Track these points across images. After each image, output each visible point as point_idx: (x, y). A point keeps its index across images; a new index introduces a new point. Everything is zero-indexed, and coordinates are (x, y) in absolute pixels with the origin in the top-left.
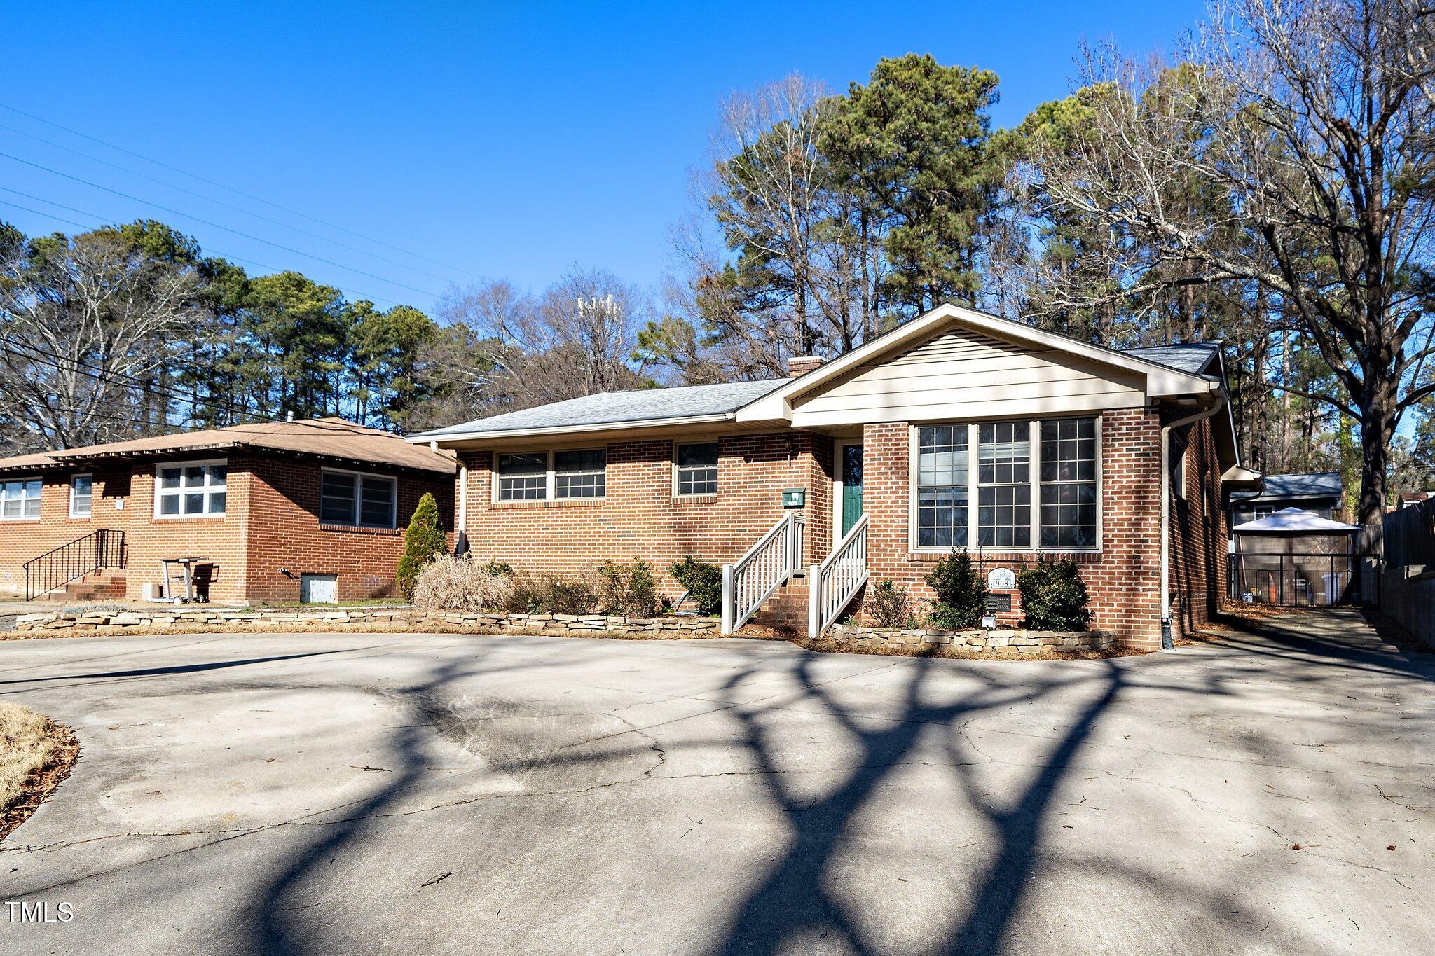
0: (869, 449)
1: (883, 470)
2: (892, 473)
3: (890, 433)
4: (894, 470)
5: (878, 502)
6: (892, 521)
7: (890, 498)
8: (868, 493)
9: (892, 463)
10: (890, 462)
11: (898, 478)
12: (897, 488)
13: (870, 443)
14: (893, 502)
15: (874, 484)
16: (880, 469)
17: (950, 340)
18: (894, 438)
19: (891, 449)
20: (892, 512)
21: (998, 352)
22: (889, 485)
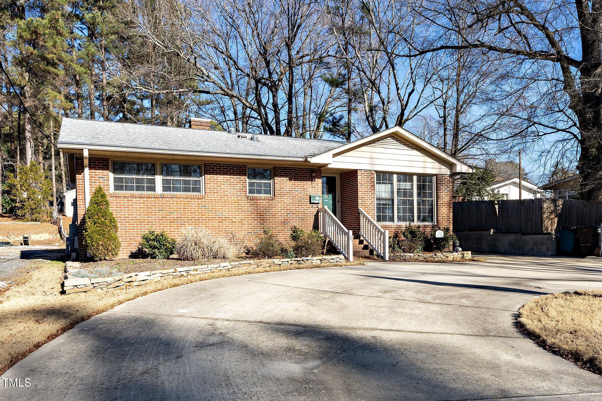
0: (360, 180)
1: (366, 190)
2: (370, 192)
3: (368, 175)
4: (370, 190)
5: (364, 203)
6: (370, 211)
7: (369, 202)
8: (360, 199)
9: (370, 188)
10: (369, 187)
11: (372, 194)
12: (371, 198)
13: (360, 178)
14: (370, 204)
15: (362, 195)
16: (365, 189)
17: (390, 140)
18: (370, 177)
19: (369, 182)
20: (370, 207)
21: (406, 148)
22: (369, 197)
